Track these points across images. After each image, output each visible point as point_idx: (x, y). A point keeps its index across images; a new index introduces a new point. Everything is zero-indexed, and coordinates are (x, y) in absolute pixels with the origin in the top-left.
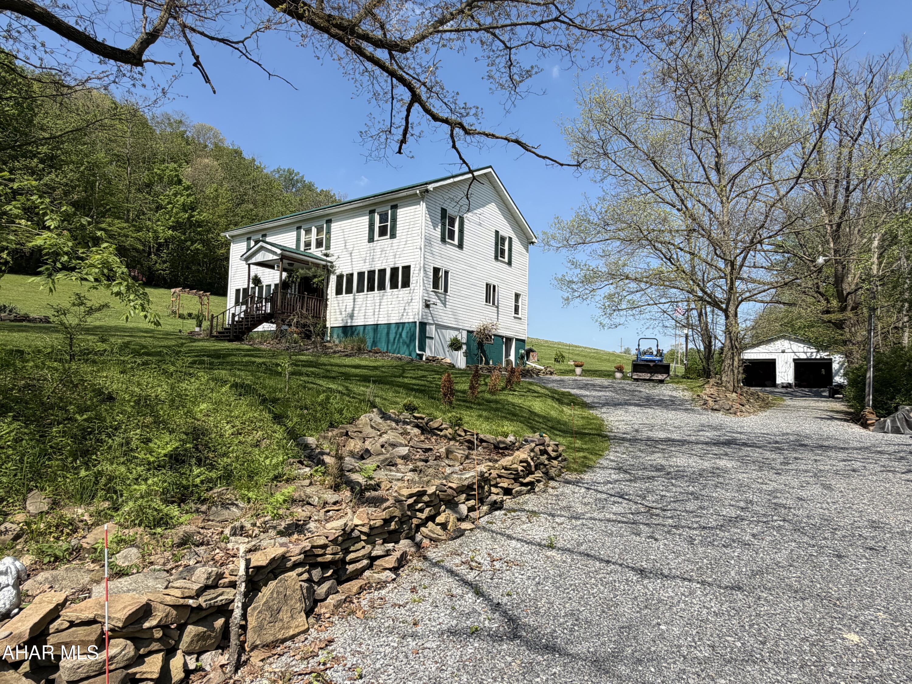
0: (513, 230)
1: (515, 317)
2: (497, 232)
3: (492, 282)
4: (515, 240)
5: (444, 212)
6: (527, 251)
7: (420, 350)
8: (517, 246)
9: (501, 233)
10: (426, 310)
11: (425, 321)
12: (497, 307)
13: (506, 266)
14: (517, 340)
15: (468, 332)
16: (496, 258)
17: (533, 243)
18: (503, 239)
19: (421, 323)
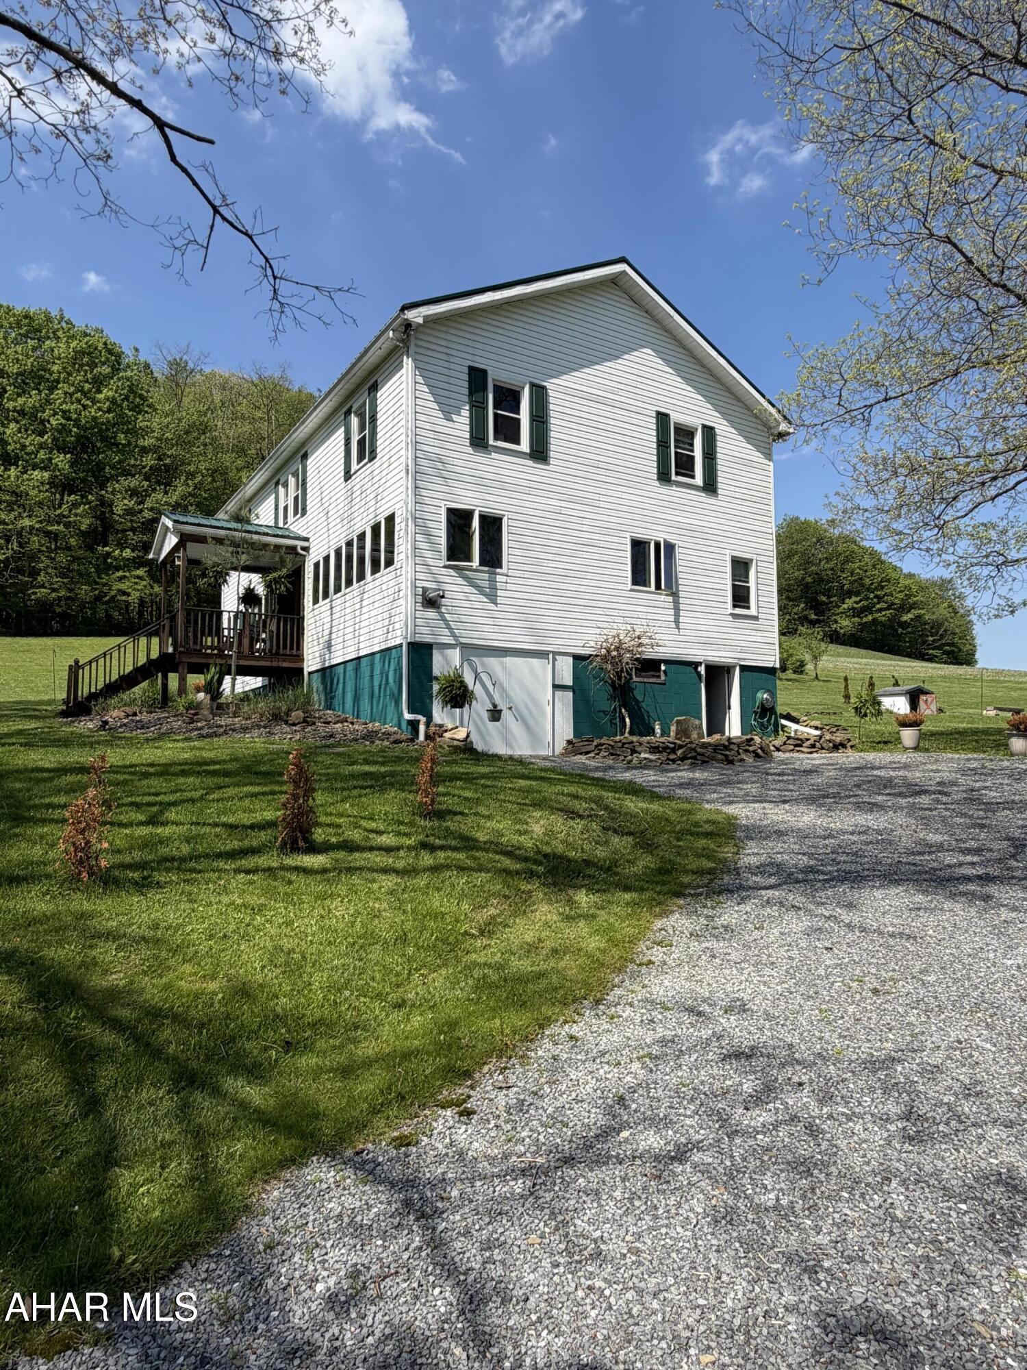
0: (717, 408)
1: (735, 616)
2: (662, 418)
3: (654, 534)
4: (723, 429)
5: (477, 378)
6: (769, 456)
7: (411, 711)
8: (731, 445)
9: (676, 417)
10: (431, 614)
11: (428, 639)
12: (675, 595)
13: (702, 497)
14: (744, 669)
15: (577, 658)
16: (664, 477)
17: (781, 435)
18: (686, 434)
19: (413, 646)
